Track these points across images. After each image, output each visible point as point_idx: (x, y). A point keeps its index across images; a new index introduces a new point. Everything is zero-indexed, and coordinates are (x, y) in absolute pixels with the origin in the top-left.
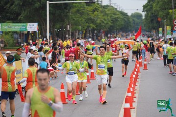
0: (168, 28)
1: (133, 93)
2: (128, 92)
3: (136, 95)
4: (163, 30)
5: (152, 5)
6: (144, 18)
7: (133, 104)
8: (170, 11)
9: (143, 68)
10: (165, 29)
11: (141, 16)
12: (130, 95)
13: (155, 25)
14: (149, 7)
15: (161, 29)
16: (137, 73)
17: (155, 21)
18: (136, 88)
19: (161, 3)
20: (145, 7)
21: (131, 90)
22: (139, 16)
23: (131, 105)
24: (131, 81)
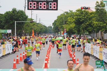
0: (62, 32)
1: (48, 57)
3: (49, 58)
4: (60, 33)
5: (56, 23)
6: (53, 28)
7: (48, 61)
8: (63, 25)
9: (52, 47)
10: (61, 32)
11: (52, 27)
12: (47, 58)
13: (57, 31)
14: (55, 24)
15: (59, 32)
16: (50, 49)
17: (57, 29)
18: (50, 55)
19: (59, 22)
20: (53, 24)
21: (48, 56)
22: (51, 27)
23: (48, 62)
24: (48, 53)
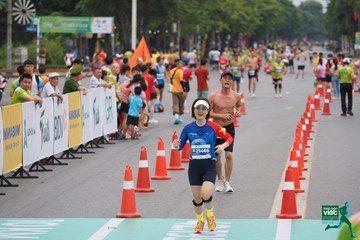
1: (301, 161)
2: (291, 159)
3: (306, 165)
6: (325, 11)
7: (302, 183)
9: (322, 111)
11: (320, 7)
12: (295, 164)
13: (347, 25)
15: (358, 35)
16: (310, 122)
17: (347, 19)
18: (307, 151)
21: (298, 154)
23: (297, 185)
24: (298, 137)
